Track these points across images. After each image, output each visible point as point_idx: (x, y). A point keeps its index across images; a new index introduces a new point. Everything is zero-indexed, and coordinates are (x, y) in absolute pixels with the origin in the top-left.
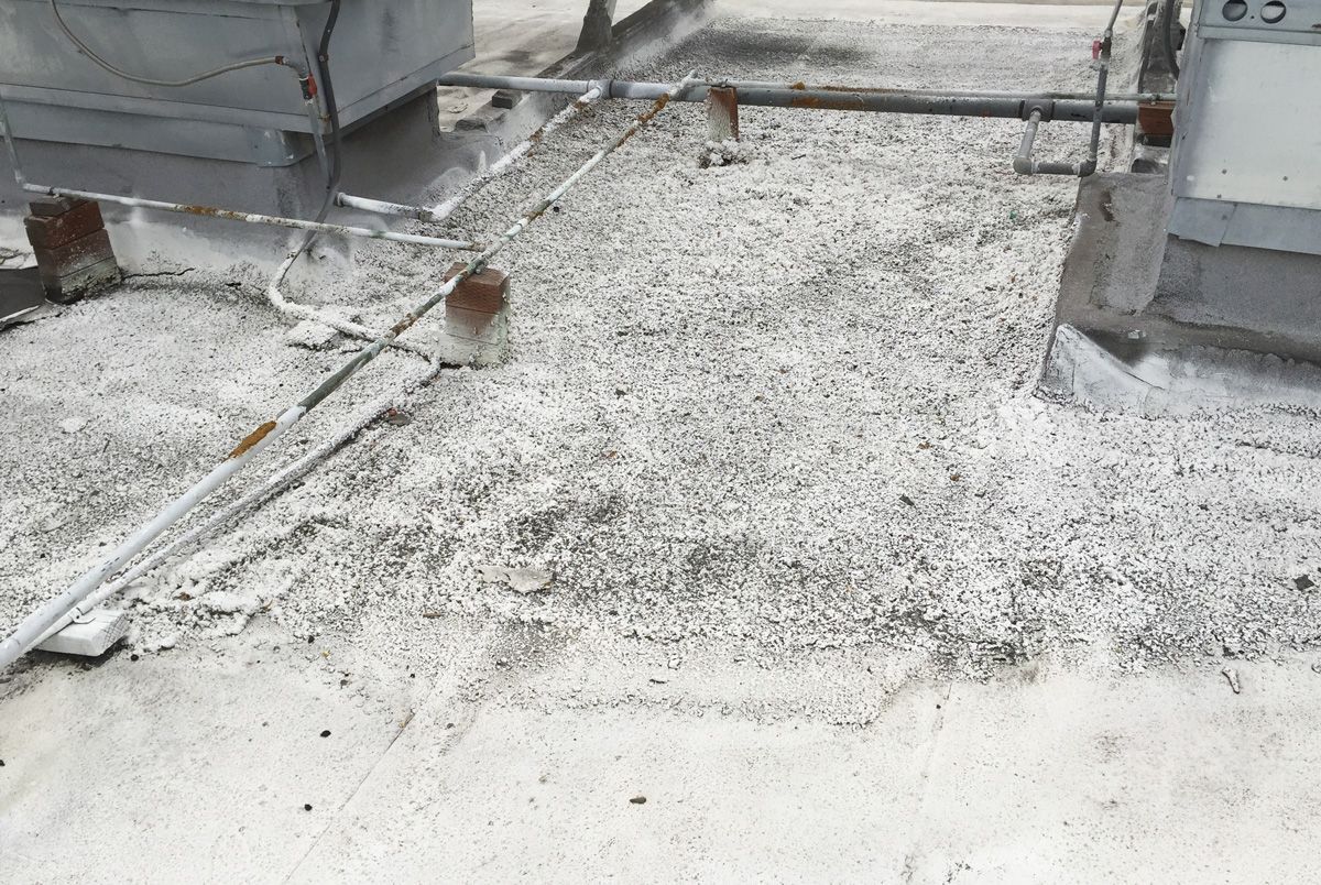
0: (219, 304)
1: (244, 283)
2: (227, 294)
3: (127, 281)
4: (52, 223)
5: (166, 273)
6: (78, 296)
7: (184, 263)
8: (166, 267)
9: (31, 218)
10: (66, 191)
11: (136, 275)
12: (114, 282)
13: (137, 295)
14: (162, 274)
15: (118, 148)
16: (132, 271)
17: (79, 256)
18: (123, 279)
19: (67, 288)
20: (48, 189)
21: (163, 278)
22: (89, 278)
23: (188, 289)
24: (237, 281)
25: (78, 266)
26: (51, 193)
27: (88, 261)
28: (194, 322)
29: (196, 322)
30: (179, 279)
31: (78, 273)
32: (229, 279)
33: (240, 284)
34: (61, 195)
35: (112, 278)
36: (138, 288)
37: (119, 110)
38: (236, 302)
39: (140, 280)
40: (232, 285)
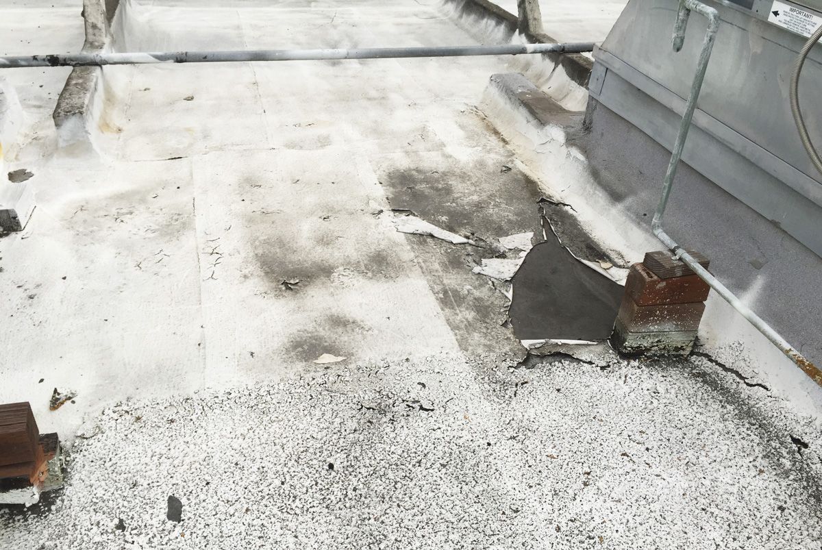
0: (765, 462)
1: (812, 447)
2: (784, 452)
3: (693, 358)
4: (654, 283)
5: (737, 373)
6: (635, 354)
7: (762, 375)
8: (740, 366)
9: (639, 268)
10: (688, 258)
11: (707, 356)
12: (682, 352)
13: (690, 386)
14: (732, 371)
15: (775, 224)
16: (707, 348)
17: (662, 318)
18: (692, 353)
19: (631, 342)
20: (674, 245)
21: (730, 377)
22: (659, 341)
23: (747, 413)
24: (806, 439)
25: (655, 328)
26: (673, 251)
27: (668, 326)
28: (720, 476)
29: (725, 477)
30: (745, 391)
31: (649, 334)
32: (798, 431)
33: (806, 446)
34: (680, 259)
35: (682, 348)
36: (699, 375)
37: (802, 193)
38: (786, 474)
39: (706, 366)
40: (796, 441)
